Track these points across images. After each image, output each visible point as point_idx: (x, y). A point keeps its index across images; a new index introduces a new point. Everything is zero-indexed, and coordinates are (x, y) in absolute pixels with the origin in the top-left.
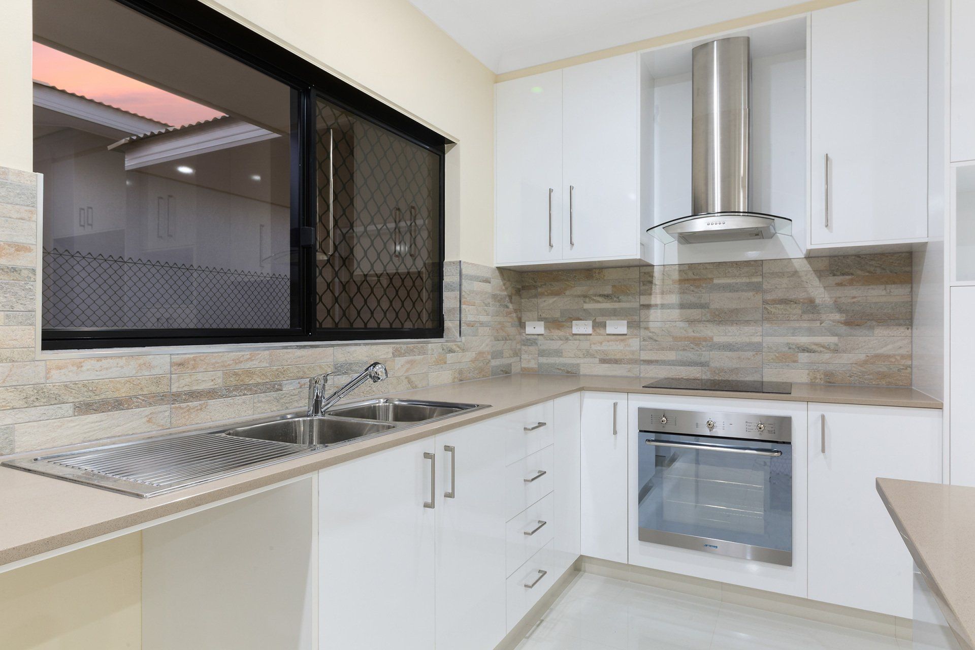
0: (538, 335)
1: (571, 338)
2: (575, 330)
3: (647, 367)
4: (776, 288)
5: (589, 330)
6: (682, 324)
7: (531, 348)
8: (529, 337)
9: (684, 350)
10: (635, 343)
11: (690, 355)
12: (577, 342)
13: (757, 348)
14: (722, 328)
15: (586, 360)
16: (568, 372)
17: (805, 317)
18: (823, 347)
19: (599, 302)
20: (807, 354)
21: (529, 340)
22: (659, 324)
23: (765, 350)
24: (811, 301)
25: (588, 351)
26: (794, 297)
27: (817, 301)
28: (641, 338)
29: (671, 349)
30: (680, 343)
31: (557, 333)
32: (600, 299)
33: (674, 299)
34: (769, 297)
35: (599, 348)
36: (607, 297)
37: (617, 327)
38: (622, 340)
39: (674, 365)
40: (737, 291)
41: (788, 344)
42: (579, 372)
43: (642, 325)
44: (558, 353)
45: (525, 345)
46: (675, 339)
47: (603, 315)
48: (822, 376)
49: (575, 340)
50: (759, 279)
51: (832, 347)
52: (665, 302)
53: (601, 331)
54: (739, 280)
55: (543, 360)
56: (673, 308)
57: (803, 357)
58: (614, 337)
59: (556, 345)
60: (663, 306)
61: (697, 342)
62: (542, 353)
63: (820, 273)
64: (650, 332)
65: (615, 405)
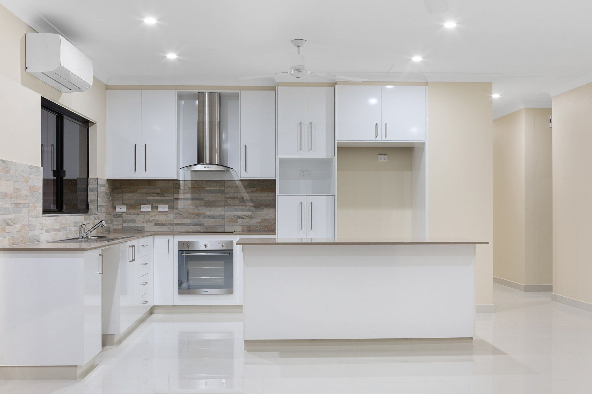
0: (123, 212)
1: (140, 214)
2: (142, 210)
3: (177, 226)
4: (230, 192)
5: (150, 210)
6: (192, 207)
7: (118, 219)
8: (118, 213)
9: (193, 219)
10: (171, 216)
11: (196, 221)
12: (143, 216)
13: (222, 217)
14: (209, 209)
15: (148, 224)
16: (139, 230)
17: (240, 204)
18: (247, 216)
19: (154, 196)
20: (241, 219)
21: (118, 215)
22: (182, 207)
23: (226, 218)
24: (243, 198)
25: (149, 220)
26: (236, 196)
27: (245, 198)
28: (174, 213)
29: (188, 218)
30: (191, 216)
31: (133, 211)
32: (155, 195)
33: (189, 196)
34: (227, 196)
35: (154, 218)
36: (158, 194)
37: (163, 208)
38: (166, 214)
39: (189, 225)
40: (215, 193)
41: (234, 215)
42: (144, 230)
43: (175, 207)
44: (134, 221)
45: (115, 217)
46: (190, 214)
47: (157, 203)
48: (246, 228)
49: (142, 214)
50: (223, 188)
51: (250, 216)
52: (185, 197)
53: (155, 210)
54: (216, 189)
55: (125, 225)
56: (189, 200)
57: (240, 221)
58: (161, 213)
59: (133, 217)
60: (184, 199)
61: (199, 215)
62: (124, 221)
63: (245, 187)
64: (178, 211)
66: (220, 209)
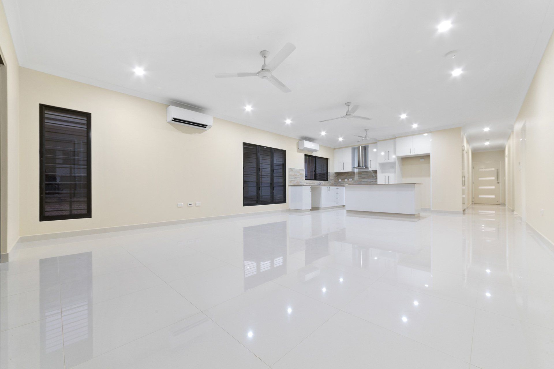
0: (340, 181)
2: (345, 180)
5: (347, 180)
6: (358, 179)
10: (353, 182)
11: (359, 183)
12: (345, 182)
13: (367, 182)
14: (363, 179)
15: (347, 184)
22: (356, 179)
24: (373, 176)
29: (357, 182)
31: (343, 181)
33: (357, 176)
35: (348, 182)
36: (349, 176)
37: (350, 180)
43: (354, 179)
44: (343, 183)
45: (338, 182)
47: (349, 178)
50: (367, 173)
54: (365, 173)
59: (343, 182)
61: (360, 181)
62: (341, 184)
63: (374, 173)
66: (366, 179)
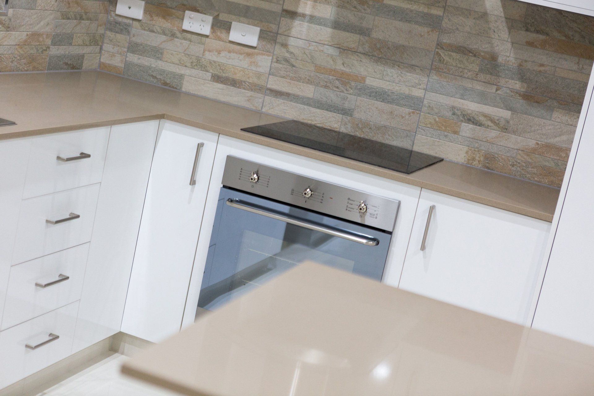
0: (133, 19)
1: (178, 34)
2: (187, 25)
3: (273, 99)
4: (457, 29)
5: (206, 30)
6: (331, 51)
7: (119, 36)
8: (120, 19)
9: (326, 87)
10: (264, 62)
11: (332, 96)
12: (186, 43)
13: (416, 105)
14: (380, 68)
15: (194, 72)
16: (165, 84)
17: (482, 77)
18: (492, 121)
20: (471, 126)
21: (119, 23)
22: (300, 43)
23: (424, 109)
24: (493, 58)
25: (198, 59)
26: (475, 47)
27: (500, 60)
28: (274, 57)
29: (309, 82)
30: (322, 76)
31: (160, 23)
33: (328, 11)
34: (446, 40)
35: (215, 58)
37: (245, 33)
38: (248, 55)
39: (309, 105)
40: (410, 22)
41: (453, 108)
42: (181, 88)
43: (280, 39)
44: (157, 53)
45: (111, 30)
46: (319, 69)
47: (230, 12)
48: (482, 159)
49: (185, 39)
50: (436, 12)
51: (502, 123)
52: (317, 14)
53: (223, 35)
54: (415, 7)
55: (134, 58)
56: (325, 25)
57: (467, 129)
58: (239, 47)
59: (155, 40)
60: (312, 19)
61: (344, 79)
62: (134, 48)
64: (288, 52)
65: (200, 146)
66: (412, 77)
